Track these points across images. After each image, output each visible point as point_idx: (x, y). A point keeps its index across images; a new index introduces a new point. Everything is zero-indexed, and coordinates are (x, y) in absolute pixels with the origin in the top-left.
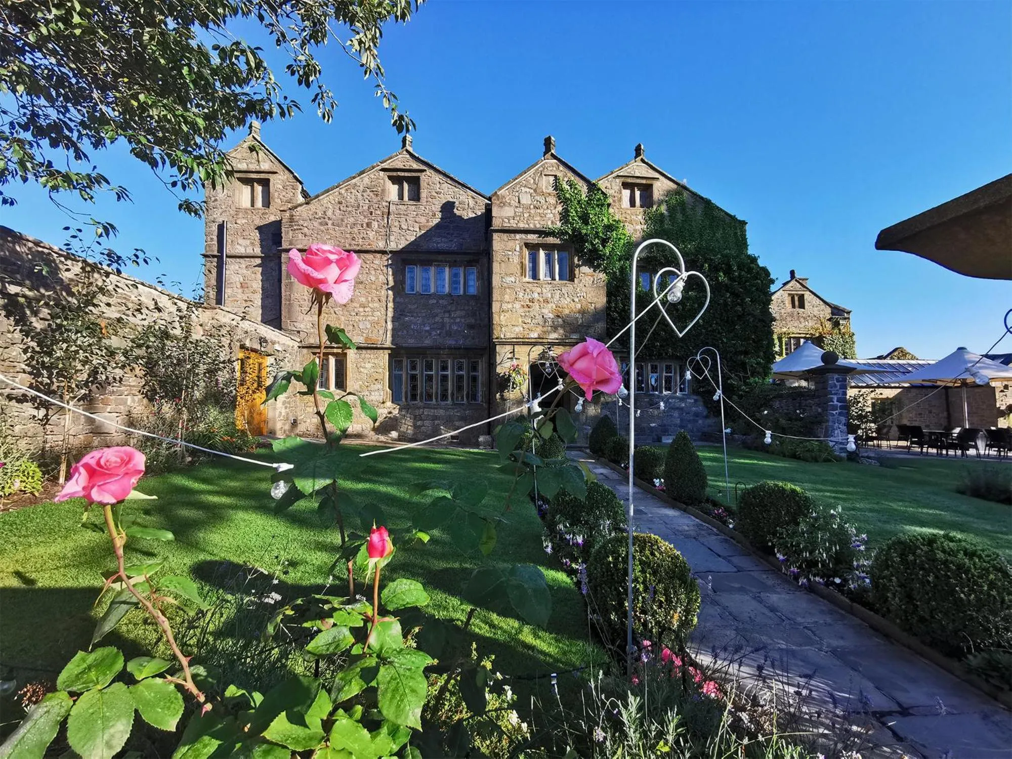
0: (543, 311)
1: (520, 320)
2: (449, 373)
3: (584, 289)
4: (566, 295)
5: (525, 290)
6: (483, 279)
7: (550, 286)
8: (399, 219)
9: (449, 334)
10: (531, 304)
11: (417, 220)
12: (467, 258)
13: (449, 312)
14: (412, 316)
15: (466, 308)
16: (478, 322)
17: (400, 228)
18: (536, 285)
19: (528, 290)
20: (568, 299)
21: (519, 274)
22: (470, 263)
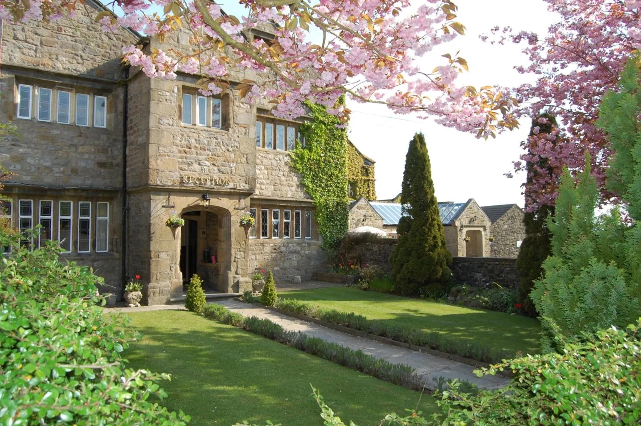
0: (200, 157)
1: (177, 166)
2: (71, 217)
3: (237, 139)
4: (222, 144)
5: (182, 135)
6: (116, 112)
7: (207, 133)
8: (14, 27)
9: (75, 171)
10: (188, 150)
11: (39, 32)
12: (98, 86)
13: (75, 146)
14: (28, 148)
15: (97, 142)
16: (110, 160)
17: (16, 38)
18: (193, 130)
19: (185, 135)
20: (223, 147)
21: (177, 118)
22: (100, 92)
